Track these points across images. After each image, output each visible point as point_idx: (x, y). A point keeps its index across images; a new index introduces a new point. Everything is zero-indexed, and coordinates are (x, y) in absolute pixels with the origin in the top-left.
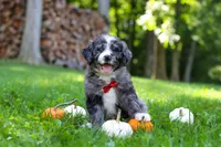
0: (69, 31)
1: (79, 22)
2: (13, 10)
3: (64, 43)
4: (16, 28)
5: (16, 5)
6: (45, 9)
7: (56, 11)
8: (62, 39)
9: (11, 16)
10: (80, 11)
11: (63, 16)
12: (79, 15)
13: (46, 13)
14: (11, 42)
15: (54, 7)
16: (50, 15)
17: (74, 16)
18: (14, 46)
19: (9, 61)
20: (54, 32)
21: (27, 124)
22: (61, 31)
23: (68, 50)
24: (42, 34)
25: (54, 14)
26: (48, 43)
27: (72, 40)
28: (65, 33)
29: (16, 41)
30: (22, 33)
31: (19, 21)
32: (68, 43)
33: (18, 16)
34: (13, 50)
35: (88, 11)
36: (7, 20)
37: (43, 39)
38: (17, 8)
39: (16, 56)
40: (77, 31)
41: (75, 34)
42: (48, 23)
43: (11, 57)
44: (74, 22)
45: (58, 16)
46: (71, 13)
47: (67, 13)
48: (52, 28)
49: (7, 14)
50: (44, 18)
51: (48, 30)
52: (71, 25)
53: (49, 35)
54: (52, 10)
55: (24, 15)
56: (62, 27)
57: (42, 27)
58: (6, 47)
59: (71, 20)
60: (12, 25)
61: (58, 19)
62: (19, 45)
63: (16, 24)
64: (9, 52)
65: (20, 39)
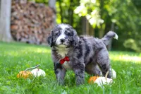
0: (29, 19)
1: (36, 13)
3: (26, 27)
6: (13, 4)
7: (20, 5)
8: (25, 24)
10: (37, 5)
11: (25, 8)
12: (36, 7)
13: (14, 7)
15: (19, 3)
16: (17, 8)
17: (32, 9)
20: (19, 20)
21: (8, 82)
22: (24, 19)
23: (29, 32)
24: (11, 21)
25: (19, 8)
26: (16, 27)
27: (32, 25)
28: (26, 20)
32: (29, 27)
35: (42, 4)
37: (12, 24)
40: (35, 18)
41: (34, 20)
42: (15, 14)
44: (33, 13)
45: (21, 9)
46: (30, 6)
47: (28, 7)
48: (18, 17)
50: (12, 11)
51: (15, 18)
52: (31, 15)
53: (17, 22)
54: (17, 5)
56: (25, 16)
57: (11, 17)
59: (30, 11)
61: (22, 11)
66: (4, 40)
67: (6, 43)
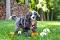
0: (18, 10)
1: (21, 8)
2: (2, 6)
3: (17, 14)
4: (4, 11)
5: (3, 5)
6: (11, 5)
7: (14, 5)
8: (17, 13)
9: (2, 8)
11: (16, 6)
12: (20, 6)
13: (12, 6)
14: (3, 15)
15: (13, 4)
16: (13, 6)
18: (4, 16)
19: (3, 20)
20: (14, 11)
22: (16, 11)
23: (18, 15)
24: (11, 12)
25: (14, 6)
26: (13, 14)
28: (17, 11)
29: (4, 14)
30: (6, 12)
31: (4, 9)
32: (18, 14)
33: (4, 8)
34: (4, 17)
35: (23, 4)
36: (1, 9)
38: (4, 6)
39: (5, 19)
40: (20, 10)
42: (12, 9)
43: (3, 19)
44: (19, 8)
46: (18, 5)
47: (17, 5)
48: (14, 10)
49: (1, 7)
50: (11, 8)
51: (13, 11)
52: (19, 9)
53: (13, 12)
54: (13, 5)
55: (6, 7)
56: (16, 9)
58: (2, 16)
59: (18, 7)
60: (3, 10)
61: (15, 8)
62: (5, 16)
63: (4, 10)
64: (3, 18)
65: (5, 14)
66: (8, 20)
67: (10, 21)
